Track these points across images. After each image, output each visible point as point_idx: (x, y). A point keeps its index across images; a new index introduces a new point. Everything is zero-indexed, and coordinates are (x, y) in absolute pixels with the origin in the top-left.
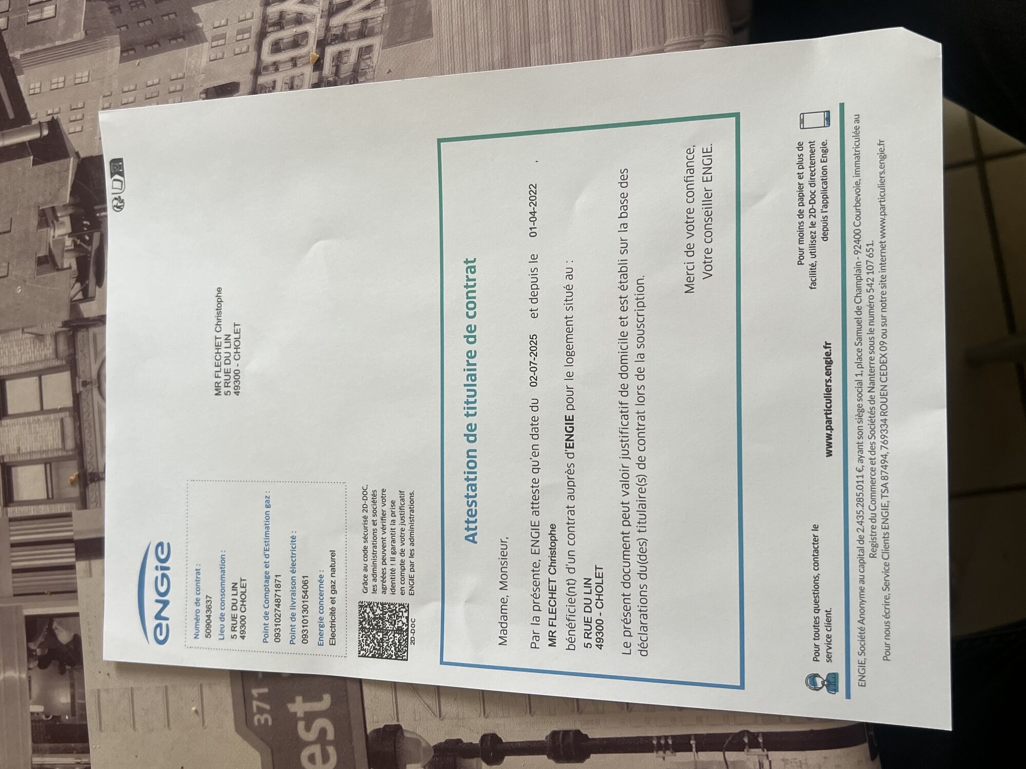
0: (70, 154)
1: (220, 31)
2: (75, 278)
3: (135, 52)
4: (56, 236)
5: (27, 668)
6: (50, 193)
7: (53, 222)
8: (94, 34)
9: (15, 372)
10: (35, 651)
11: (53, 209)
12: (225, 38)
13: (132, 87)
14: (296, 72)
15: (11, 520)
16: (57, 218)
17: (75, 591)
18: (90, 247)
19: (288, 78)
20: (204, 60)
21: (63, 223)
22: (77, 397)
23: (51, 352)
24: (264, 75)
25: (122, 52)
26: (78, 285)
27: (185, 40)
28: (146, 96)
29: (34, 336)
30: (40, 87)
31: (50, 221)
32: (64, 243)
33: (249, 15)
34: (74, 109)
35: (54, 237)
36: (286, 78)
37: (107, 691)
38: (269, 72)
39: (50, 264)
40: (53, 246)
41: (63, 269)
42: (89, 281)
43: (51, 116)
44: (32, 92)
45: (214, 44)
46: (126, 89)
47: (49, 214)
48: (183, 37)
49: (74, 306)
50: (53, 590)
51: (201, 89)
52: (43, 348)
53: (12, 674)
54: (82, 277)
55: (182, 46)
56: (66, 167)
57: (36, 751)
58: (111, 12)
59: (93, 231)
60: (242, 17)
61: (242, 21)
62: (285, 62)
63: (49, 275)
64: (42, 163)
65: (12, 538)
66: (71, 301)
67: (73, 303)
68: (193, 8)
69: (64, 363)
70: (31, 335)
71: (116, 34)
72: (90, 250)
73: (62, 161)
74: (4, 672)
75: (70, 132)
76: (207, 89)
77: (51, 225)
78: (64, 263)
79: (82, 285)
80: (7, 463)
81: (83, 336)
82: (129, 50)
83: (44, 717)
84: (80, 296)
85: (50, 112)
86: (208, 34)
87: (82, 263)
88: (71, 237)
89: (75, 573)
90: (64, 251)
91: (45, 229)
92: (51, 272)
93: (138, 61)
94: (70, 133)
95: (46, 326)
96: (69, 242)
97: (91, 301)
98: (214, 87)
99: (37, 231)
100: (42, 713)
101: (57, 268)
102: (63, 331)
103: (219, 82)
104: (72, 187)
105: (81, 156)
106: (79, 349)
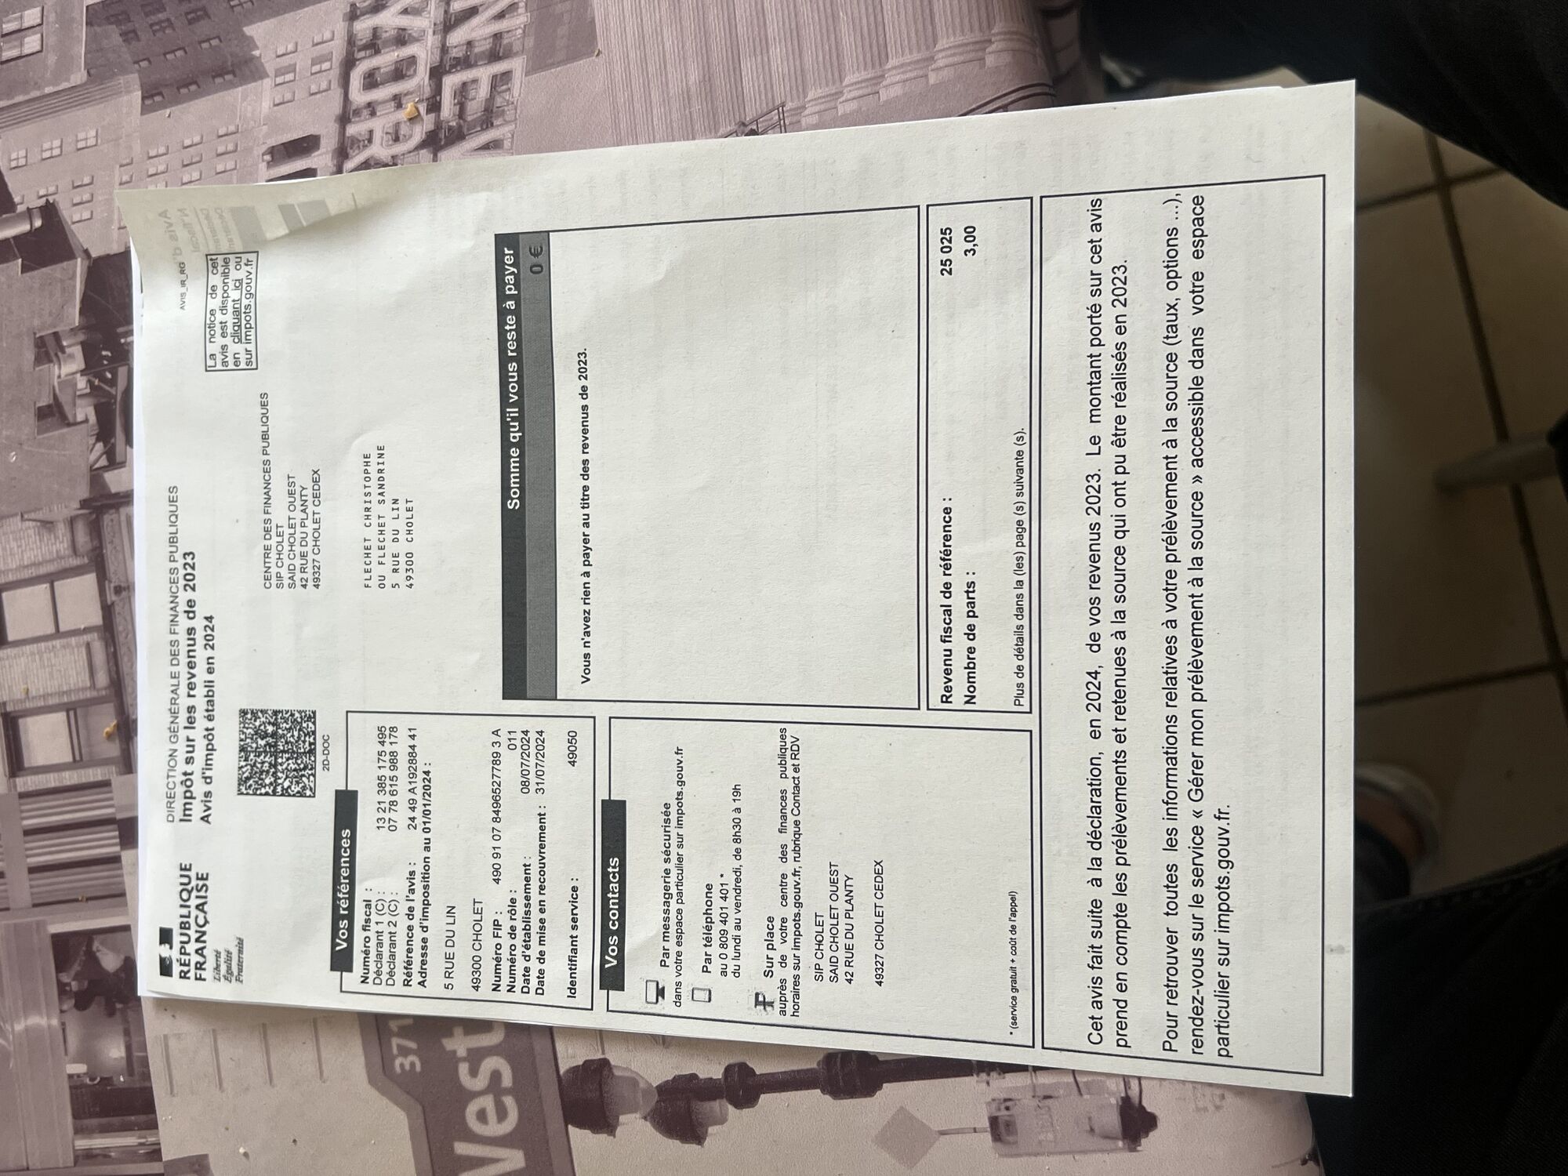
0: (76, 252)
1: (285, 61)
2: (94, 435)
3: (163, 97)
4: (62, 376)
5: (59, 1011)
6: (50, 314)
7: (56, 355)
8: (100, 73)
9: (15, 579)
10: (69, 984)
11: (56, 336)
12: (294, 71)
13: (162, 150)
15: (22, 796)
16: (62, 349)
17: (123, 895)
18: (114, 388)
19: (391, 124)
20: (266, 105)
21: (72, 356)
22: (107, 610)
23: (66, 546)
24: (354, 123)
25: (143, 98)
26: (100, 446)
27: (235, 76)
28: (183, 161)
29: (39, 524)
30: (26, 157)
31: (52, 354)
32: (76, 384)
33: (327, 35)
34: (78, 186)
35: (59, 377)
36: (387, 126)
37: (178, 1036)
38: (362, 118)
39: (55, 418)
40: (60, 390)
41: (76, 424)
42: (115, 439)
43: (45, 199)
44: (14, 164)
45: (279, 80)
46: (152, 153)
47: (51, 344)
48: (233, 73)
49: (96, 477)
50: (89, 895)
51: (264, 148)
52: (53, 541)
53: (37, 1020)
54: (104, 434)
55: (232, 85)
56: (71, 272)
57: (79, 1131)
58: (124, 41)
59: (116, 365)
60: (317, 39)
61: (317, 44)
62: (385, 102)
63: (56, 433)
64: (36, 269)
65: (26, 822)
66: (91, 469)
67: (95, 473)
68: (245, 29)
69: (86, 560)
70: (34, 523)
71: (132, 73)
72: (114, 393)
73: (65, 264)
74: (26, 1019)
75: (74, 220)
76: (273, 147)
77: (55, 359)
78: (77, 413)
79: (105, 446)
80: (10, 713)
81: (112, 520)
82: (155, 95)
83: (88, 1081)
84: (103, 462)
85: (41, 193)
86: (270, 66)
87: (104, 413)
88: (85, 375)
89: (121, 868)
90: (76, 397)
91: (47, 366)
92: (61, 428)
93: (168, 111)
94: (74, 223)
95: (56, 508)
96: (82, 383)
97: (117, 468)
98: (283, 144)
99: (34, 369)
100: (84, 1074)
101: (66, 422)
102: (81, 515)
103: (289, 135)
104: (83, 301)
105: (94, 255)
106: (108, 541)
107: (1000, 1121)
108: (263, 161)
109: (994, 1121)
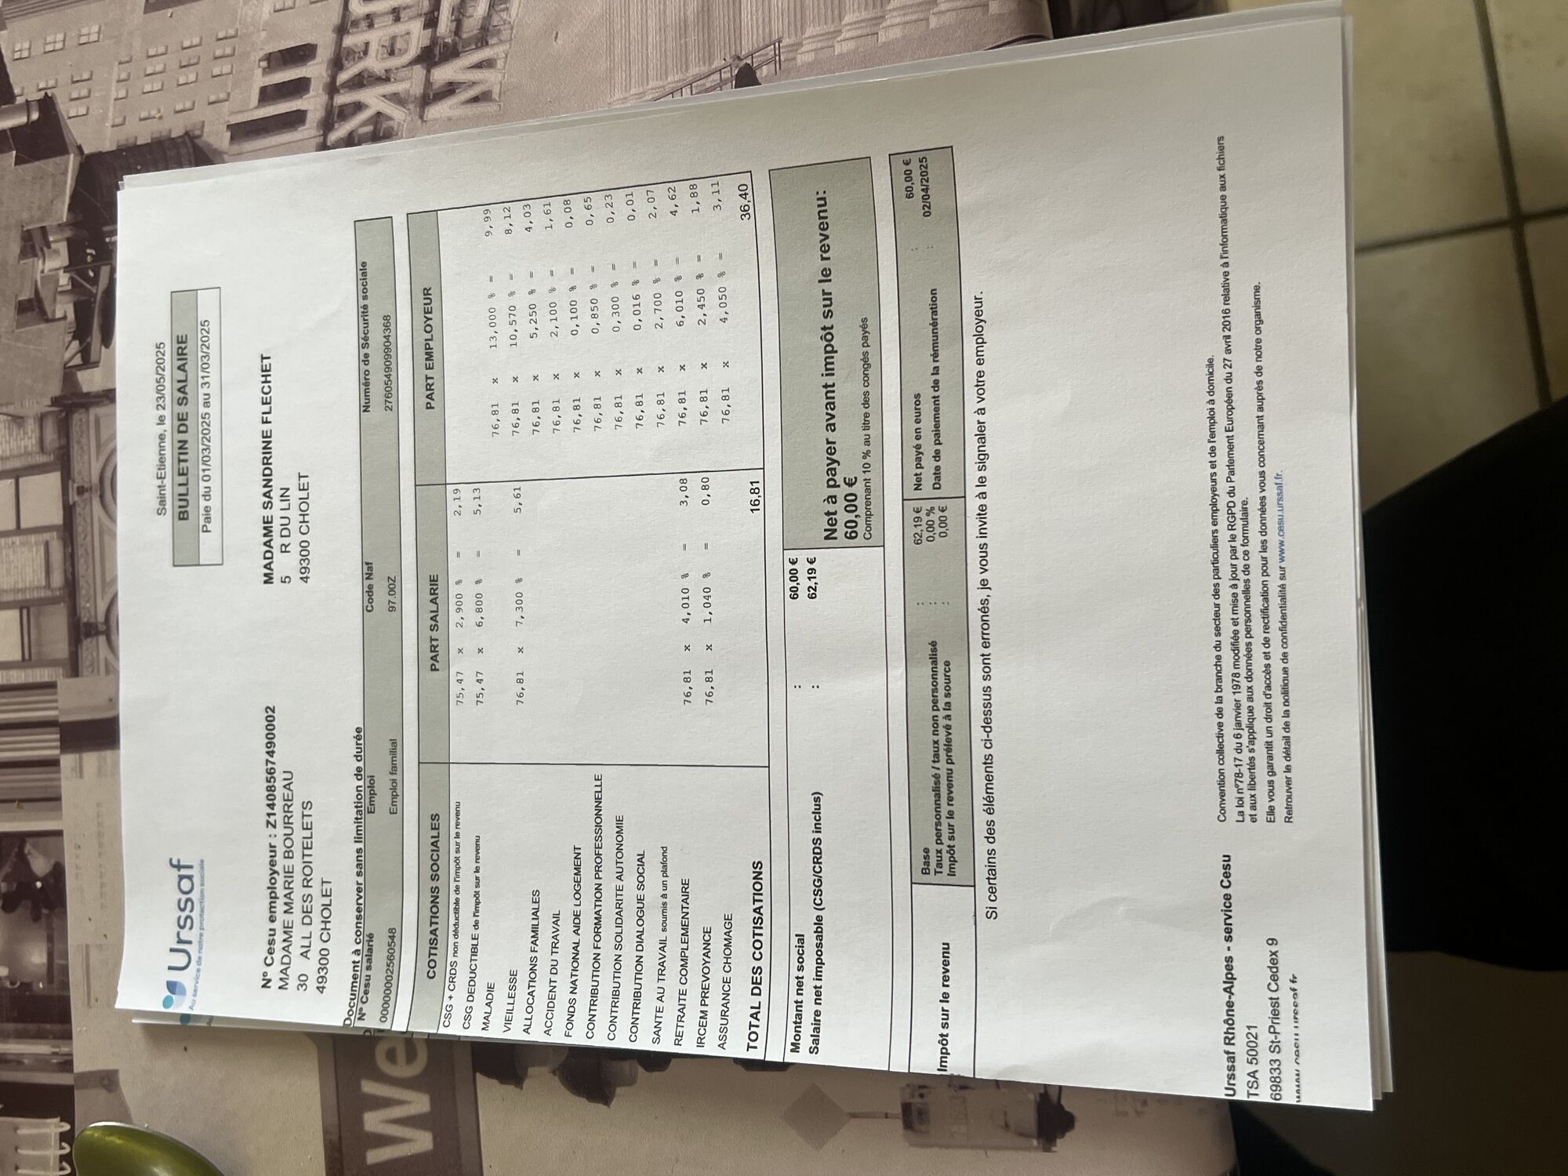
0: (70, 149)
2: (70, 333)
4: (46, 271)
6: (39, 208)
7: (43, 247)
11: (43, 230)
13: (162, 49)
14: (399, 29)
16: (48, 243)
17: (58, 799)
18: (96, 287)
19: (387, 37)
20: (266, 10)
21: (57, 252)
22: (69, 511)
23: (34, 441)
24: (351, 34)
26: (75, 344)
28: (180, 62)
29: (9, 418)
30: (30, 49)
31: (38, 248)
32: (58, 280)
34: (78, 81)
35: (42, 272)
36: (384, 38)
38: (360, 29)
39: (35, 313)
40: (42, 285)
41: (54, 320)
42: (91, 339)
43: (44, 92)
44: (18, 55)
46: (151, 53)
47: (39, 236)
49: (69, 375)
50: (23, 797)
51: (261, 54)
52: (22, 436)
54: (81, 332)
56: (63, 167)
59: (99, 264)
62: (384, 14)
63: (35, 328)
64: (28, 162)
66: (67, 365)
67: (69, 370)
69: (52, 459)
70: (5, 417)
72: (94, 291)
73: (59, 159)
75: (70, 115)
76: (270, 54)
77: (41, 254)
78: (57, 310)
79: (81, 344)
81: (81, 420)
84: (78, 360)
85: (41, 86)
87: (83, 311)
88: (68, 272)
89: (59, 772)
90: (56, 293)
91: (31, 260)
92: (40, 323)
93: (170, 11)
94: (69, 118)
95: (27, 404)
96: (64, 280)
97: (93, 367)
98: (280, 51)
99: (19, 262)
101: (45, 317)
102: (52, 412)
103: (287, 42)
104: (73, 197)
105: (86, 151)
106: (75, 440)
107: (913, 1108)
108: (259, 67)
109: (907, 1108)
